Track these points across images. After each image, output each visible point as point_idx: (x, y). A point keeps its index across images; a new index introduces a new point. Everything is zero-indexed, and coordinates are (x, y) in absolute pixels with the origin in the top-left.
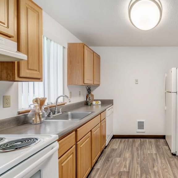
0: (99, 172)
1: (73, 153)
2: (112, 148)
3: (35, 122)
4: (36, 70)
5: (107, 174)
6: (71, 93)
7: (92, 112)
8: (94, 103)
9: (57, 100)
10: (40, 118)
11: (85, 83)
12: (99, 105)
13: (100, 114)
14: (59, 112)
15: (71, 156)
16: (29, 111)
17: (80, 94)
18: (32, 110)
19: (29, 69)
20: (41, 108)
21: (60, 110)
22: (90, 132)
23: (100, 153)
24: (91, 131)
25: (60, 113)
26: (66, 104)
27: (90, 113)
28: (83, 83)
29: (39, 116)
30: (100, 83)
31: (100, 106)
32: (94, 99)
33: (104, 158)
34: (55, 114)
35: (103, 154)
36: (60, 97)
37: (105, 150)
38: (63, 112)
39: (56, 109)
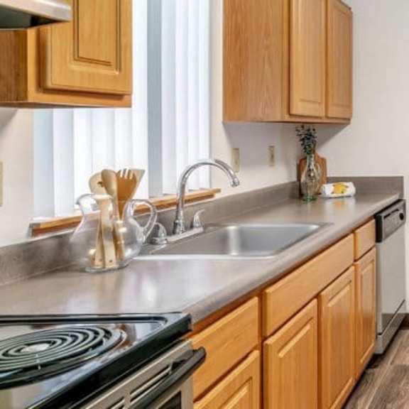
1: (251, 378)
2: (398, 362)
3: (98, 263)
4: (107, 64)
6: (236, 151)
7: (323, 225)
8: (328, 189)
9: (184, 178)
10: (118, 248)
11: (294, 111)
12: (349, 196)
13: (353, 231)
14: (192, 227)
15: (244, 391)
16: (73, 223)
17: (272, 156)
18: (86, 217)
19: (79, 59)
20: (121, 210)
21: (197, 217)
22: (315, 301)
23: (351, 382)
24: (318, 296)
25: (195, 231)
26: (217, 196)
27: (315, 227)
30: (351, 114)
31: (351, 203)
32: (330, 174)
33: (367, 399)
34: (174, 233)
35: (362, 388)
36: (194, 167)
37: (370, 371)
38: (205, 227)
39: (181, 213)
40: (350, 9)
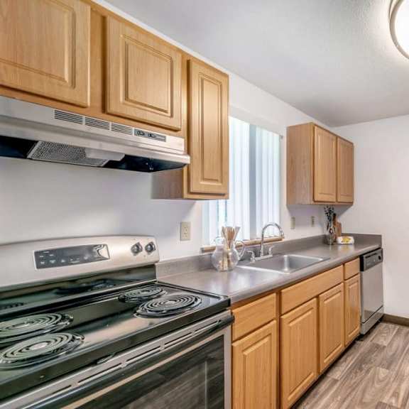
0: (335, 387)
1: (270, 334)
2: (374, 341)
3: (221, 267)
4: (217, 180)
5: (350, 398)
6: (293, 219)
8: (340, 240)
9: (263, 232)
10: (229, 261)
11: (316, 199)
12: (351, 244)
13: (343, 264)
14: (268, 254)
15: (266, 340)
17: (313, 222)
18: (218, 247)
19: (204, 179)
21: (270, 250)
22: (315, 299)
23: (341, 348)
24: (317, 297)
26: (284, 240)
27: (321, 259)
28: (312, 199)
29: (228, 257)
30: (353, 199)
31: (352, 247)
33: (353, 358)
34: (259, 256)
37: (358, 342)
38: (273, 255)
39: (262, 247)
40: (352, 144)
